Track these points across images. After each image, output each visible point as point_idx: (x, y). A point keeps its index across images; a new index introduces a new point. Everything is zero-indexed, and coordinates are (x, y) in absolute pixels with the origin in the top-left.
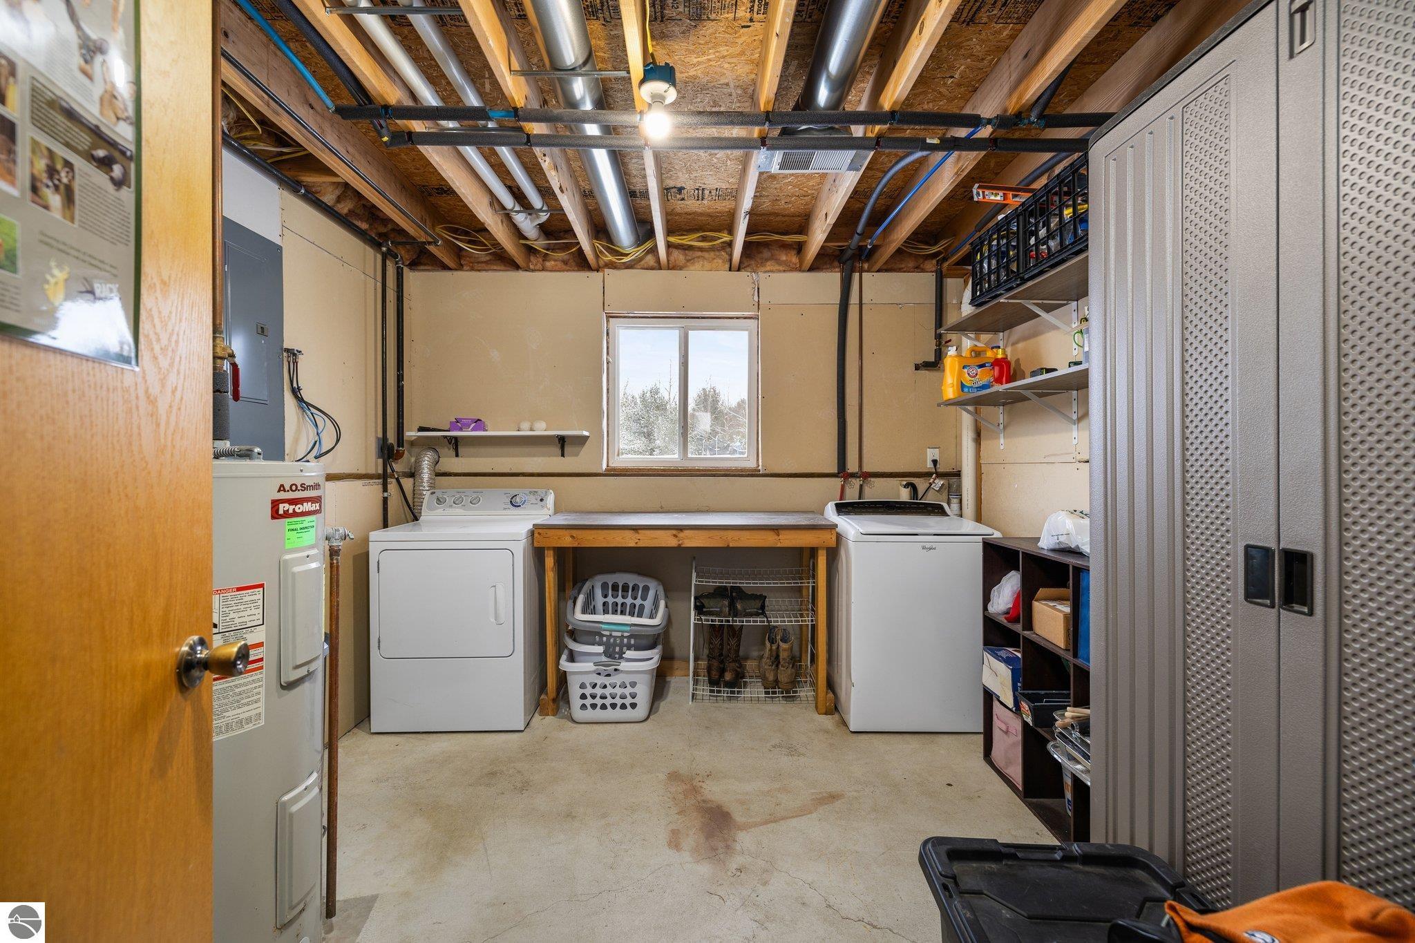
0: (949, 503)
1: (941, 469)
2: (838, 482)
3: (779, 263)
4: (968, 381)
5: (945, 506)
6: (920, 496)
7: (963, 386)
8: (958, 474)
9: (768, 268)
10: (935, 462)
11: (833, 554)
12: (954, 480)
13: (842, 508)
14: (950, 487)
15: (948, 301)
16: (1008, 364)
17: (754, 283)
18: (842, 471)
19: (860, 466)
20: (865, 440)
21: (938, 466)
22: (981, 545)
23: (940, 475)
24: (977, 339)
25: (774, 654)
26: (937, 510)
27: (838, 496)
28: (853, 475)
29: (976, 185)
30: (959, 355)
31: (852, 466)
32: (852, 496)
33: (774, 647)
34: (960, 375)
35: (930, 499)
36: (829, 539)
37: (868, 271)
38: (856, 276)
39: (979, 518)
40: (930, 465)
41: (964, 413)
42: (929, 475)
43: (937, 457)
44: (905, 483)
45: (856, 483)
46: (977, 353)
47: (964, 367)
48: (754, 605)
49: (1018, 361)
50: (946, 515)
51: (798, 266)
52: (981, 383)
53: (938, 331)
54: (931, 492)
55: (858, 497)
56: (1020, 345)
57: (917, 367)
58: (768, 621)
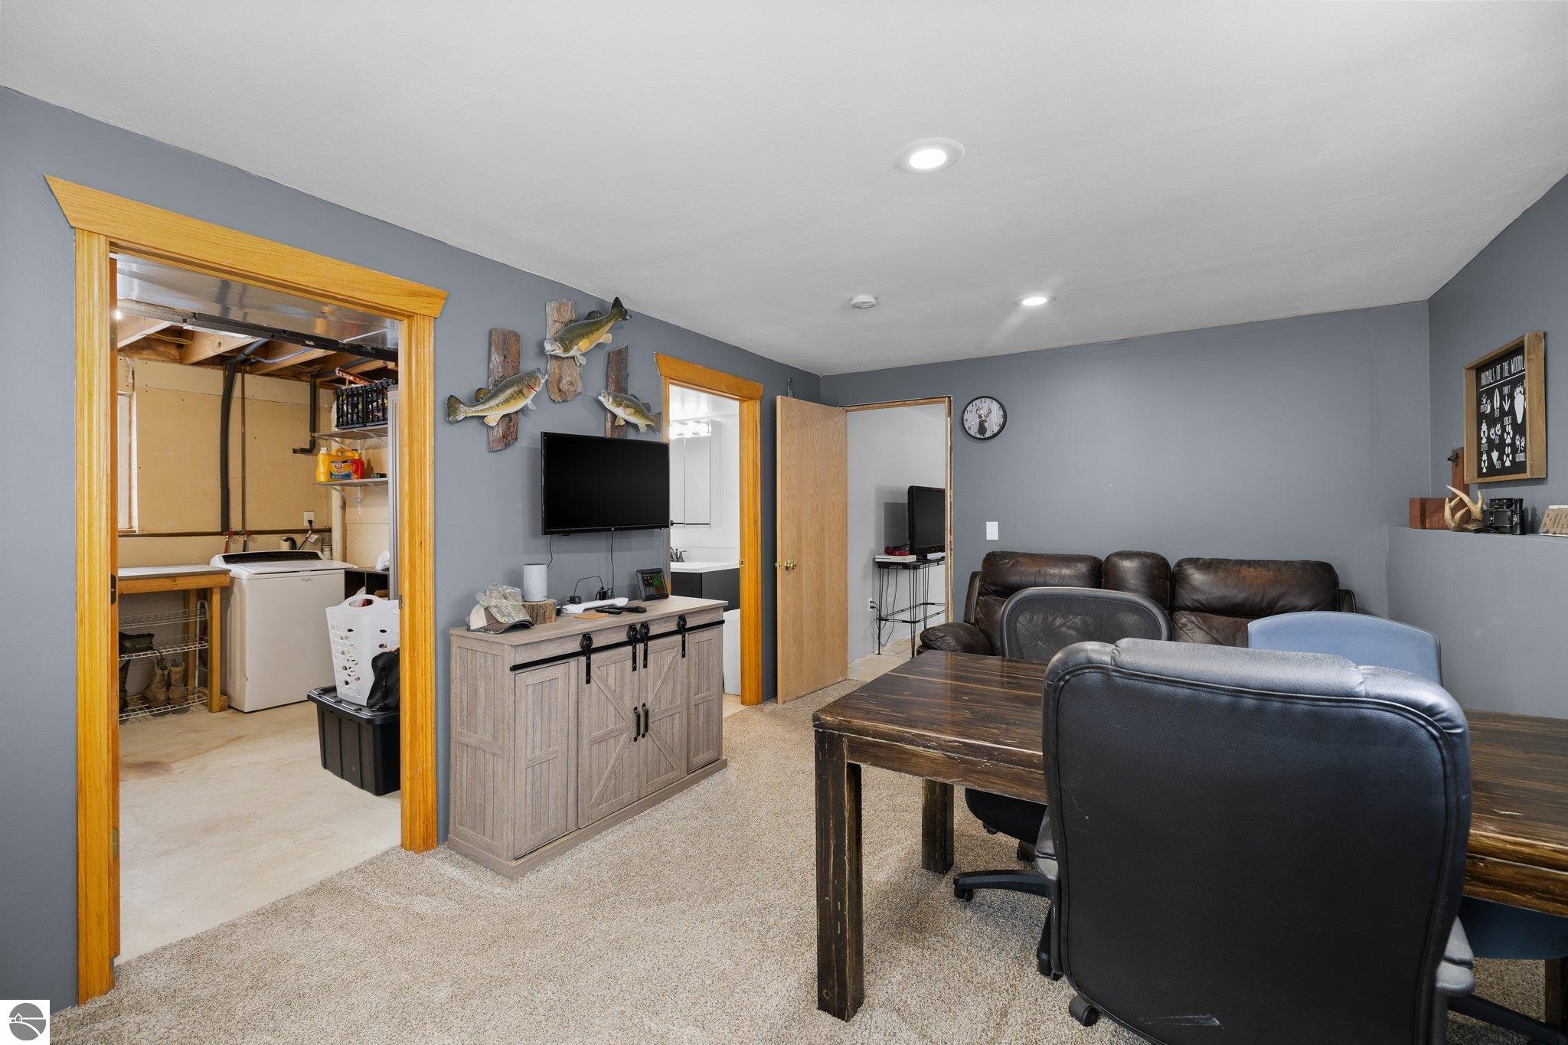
0: (322, 551)
1: (315, 526)
2: (224, 539)
3: (159, 354)
4: (335, 471)
5: (319, 553)
6: (298, 546)
7: (331, 474)
8: (329, 530)
9: (145, 356)
10: (310, 522)
11: (227, 591)
12: (326, 535)
13: (228, 559)
14: (323, 539)
15: (321, 404)
16: (362, 463)
17: (128, 366)
18: (225, 529)
19: (244, 525)
20: (248, 505)
21: (313, 525)
22: (344, 575)
23: (314, 531)
24: (342, 443)
25: (166, 677)
26: (314, 556)
27: (223, 549)
28: (237, 533)
29: (338, 369)
30: (329, 454)
31: (235, 524)
32: (236, 549)
33: (166, 672)
34: (329, 467)
35: (307, 549)
36: (224, 581)
37: (250, 373)
38: (239, 375)
39: (345, 560)
40: (306, 525)
41: (334, 492)
42: (305, 531)
43: (313, 519)
44: (285, 538)
45: (241, 539)
46: (342, 451)
47: (332, 462)
48: (143, 643)
49: (369, 461)
50: (319, 559)
51: (178, 357)
52: (344, 473)
53: (313, 435)
54: (307, 544)
55: (242, 549)
56: (370, 451)
57: (295, 451)
58: (160, 653)
